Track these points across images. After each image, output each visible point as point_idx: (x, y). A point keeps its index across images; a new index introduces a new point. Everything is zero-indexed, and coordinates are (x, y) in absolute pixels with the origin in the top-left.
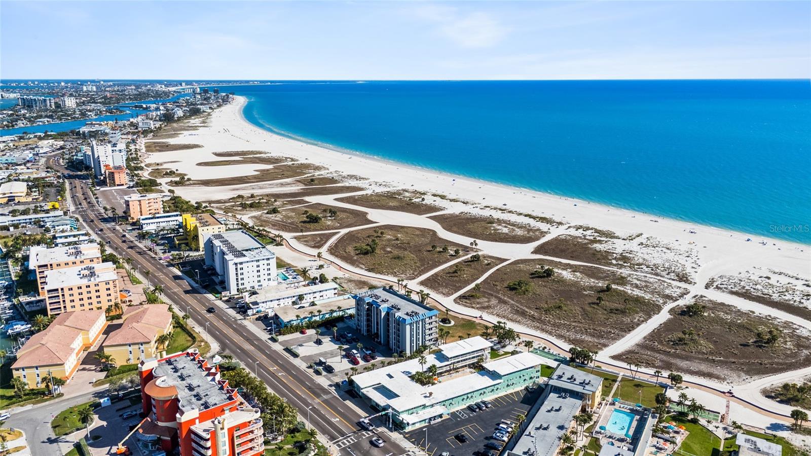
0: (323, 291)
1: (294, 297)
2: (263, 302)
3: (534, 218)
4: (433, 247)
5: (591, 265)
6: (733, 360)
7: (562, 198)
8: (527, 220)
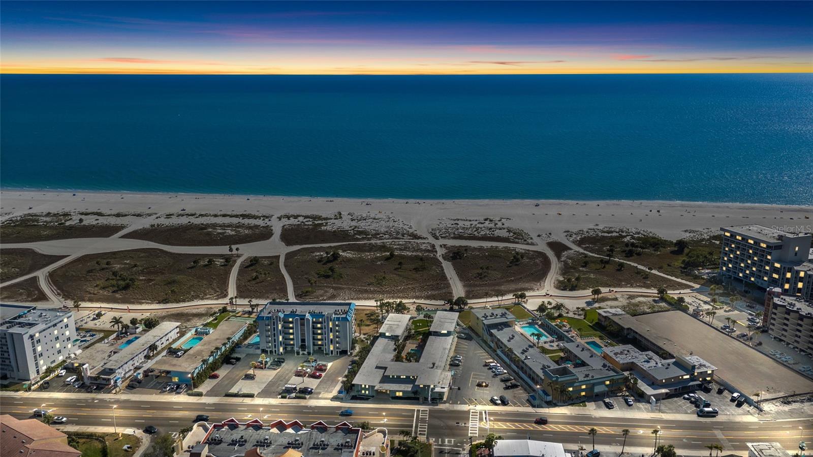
0: (168, 334)
1: (145, 350)
2: (119, 368)
3: (236, 216)
4: (194, 262)
5: (348, 243)
6: (520, 277)
7: (226, 195)
8: (235, 221)
